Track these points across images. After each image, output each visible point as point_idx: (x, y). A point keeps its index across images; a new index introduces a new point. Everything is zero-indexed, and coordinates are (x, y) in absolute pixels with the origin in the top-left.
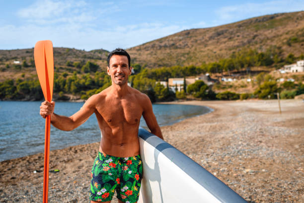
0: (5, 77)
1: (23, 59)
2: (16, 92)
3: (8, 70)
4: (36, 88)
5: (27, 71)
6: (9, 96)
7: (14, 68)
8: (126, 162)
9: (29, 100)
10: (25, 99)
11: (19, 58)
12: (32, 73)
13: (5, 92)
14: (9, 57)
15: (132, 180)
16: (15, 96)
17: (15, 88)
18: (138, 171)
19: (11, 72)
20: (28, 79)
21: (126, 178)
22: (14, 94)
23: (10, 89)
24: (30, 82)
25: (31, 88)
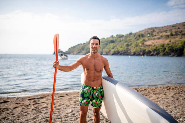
0: (159, 43)
1: (170, 31)
2: (165, 51)
3: (161, 39)
4: (178, 49)
5: (173, 38)
6: (162, 54)
7: (165, 37)
8: (95, 89)
9: (173, 56)
10: (171, 55)
11: (168, 31)
12: (175, 39)
13: (159, 51)
14: (162, 30)
15: (97, 98)
16: (165, 53)
17: (165, 49)
18: (101, 94)
19: (163, 39)
20: (173, 43)
21: (95, 97)
22: (164, 53)
23: (162, 49)
24: (174, 45)
25: (174, 48)
